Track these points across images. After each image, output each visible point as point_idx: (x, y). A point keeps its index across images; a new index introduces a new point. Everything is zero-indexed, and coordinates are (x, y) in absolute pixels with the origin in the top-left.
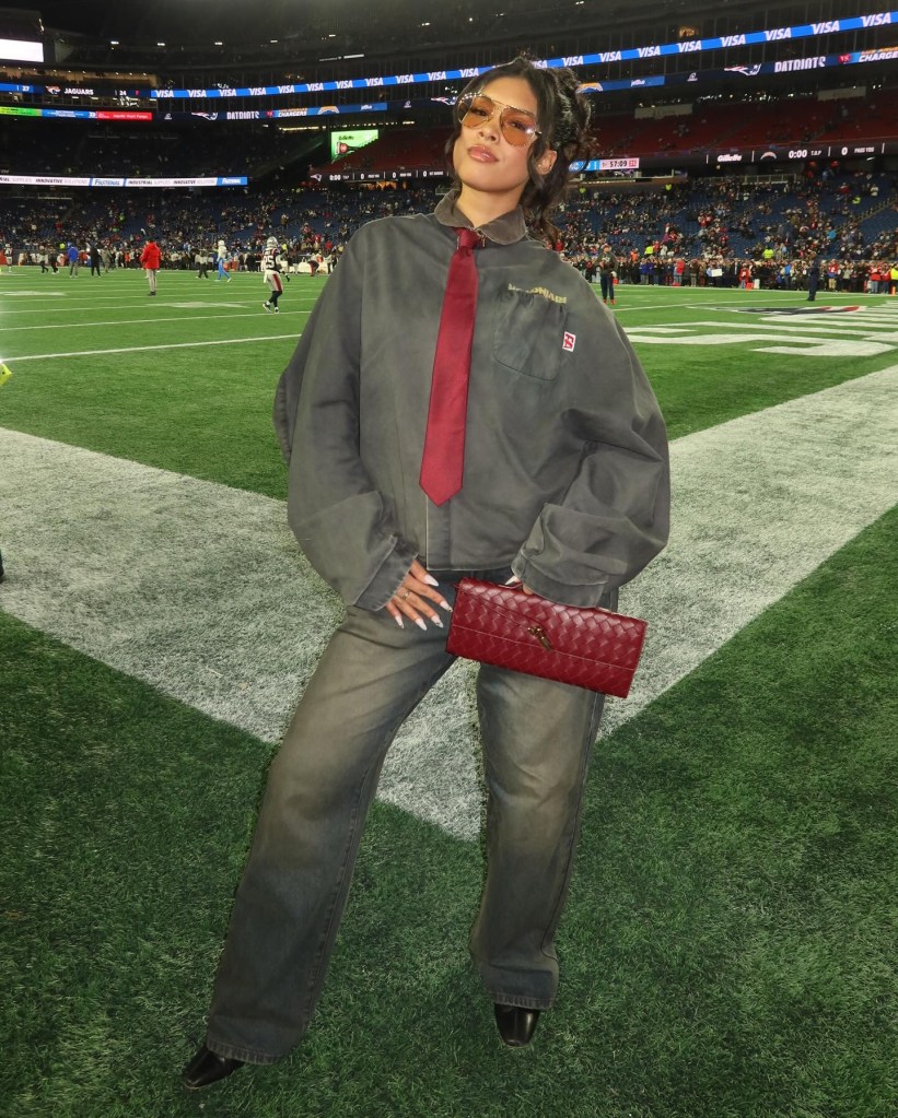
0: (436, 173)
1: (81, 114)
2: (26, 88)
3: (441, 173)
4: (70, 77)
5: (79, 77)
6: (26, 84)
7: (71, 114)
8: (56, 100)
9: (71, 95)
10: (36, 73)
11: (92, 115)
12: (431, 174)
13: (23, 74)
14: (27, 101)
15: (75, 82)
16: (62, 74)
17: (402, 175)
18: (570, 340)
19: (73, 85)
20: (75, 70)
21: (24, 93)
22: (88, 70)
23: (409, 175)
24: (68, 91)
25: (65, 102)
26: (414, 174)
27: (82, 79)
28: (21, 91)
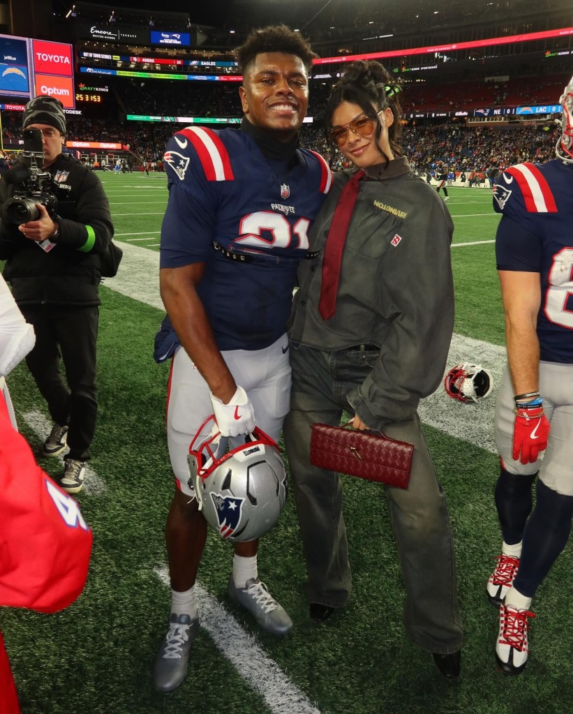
0: (441, 115)
1: (210, 78)
2: (179, 62)
3: (445, 115)
4: (205, 54)
5: (211, 54)
6: (179, 59)
7: (204, 78)
8: (197, 70)
9: (205, 66)
10: (185, 53)
11: (217, 78)
12: (438, 115)
13: (177, 53)
14: (179, 70)
15: (207, 57)
16: (200, 53)
17: (417, 116)
18: (397, 240)
19: (206, 59)
20: (208, 50)
21: (178, 65)
22: (216, 50)
23: (422, 116)
24: (203, 63)
25: (201, 70)
26: (425, 115)
27: (212, 56)
28: (176, 64)
